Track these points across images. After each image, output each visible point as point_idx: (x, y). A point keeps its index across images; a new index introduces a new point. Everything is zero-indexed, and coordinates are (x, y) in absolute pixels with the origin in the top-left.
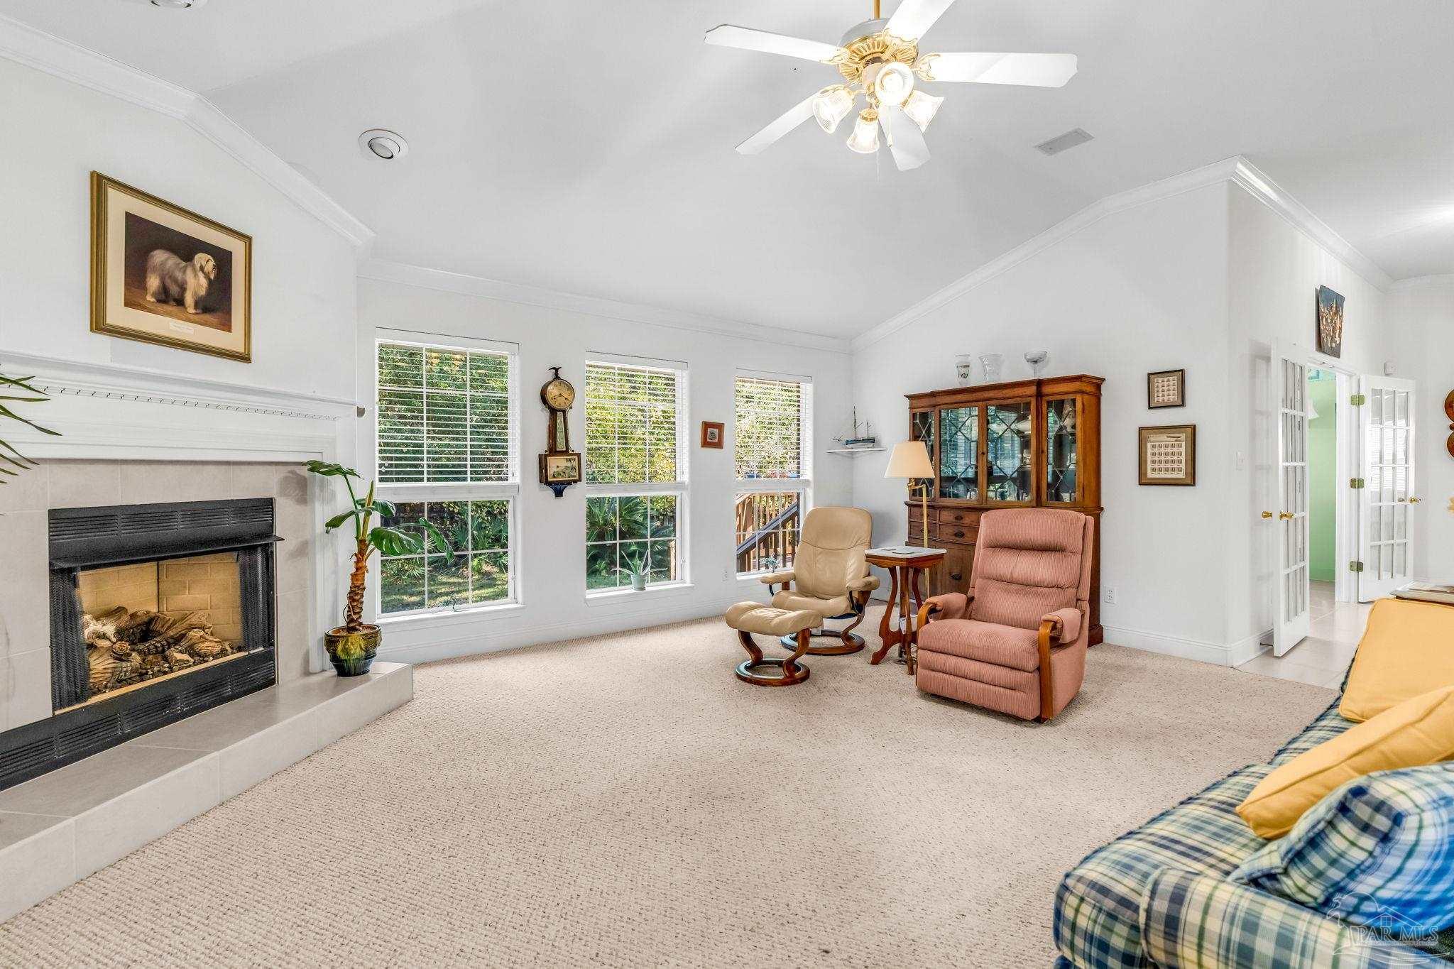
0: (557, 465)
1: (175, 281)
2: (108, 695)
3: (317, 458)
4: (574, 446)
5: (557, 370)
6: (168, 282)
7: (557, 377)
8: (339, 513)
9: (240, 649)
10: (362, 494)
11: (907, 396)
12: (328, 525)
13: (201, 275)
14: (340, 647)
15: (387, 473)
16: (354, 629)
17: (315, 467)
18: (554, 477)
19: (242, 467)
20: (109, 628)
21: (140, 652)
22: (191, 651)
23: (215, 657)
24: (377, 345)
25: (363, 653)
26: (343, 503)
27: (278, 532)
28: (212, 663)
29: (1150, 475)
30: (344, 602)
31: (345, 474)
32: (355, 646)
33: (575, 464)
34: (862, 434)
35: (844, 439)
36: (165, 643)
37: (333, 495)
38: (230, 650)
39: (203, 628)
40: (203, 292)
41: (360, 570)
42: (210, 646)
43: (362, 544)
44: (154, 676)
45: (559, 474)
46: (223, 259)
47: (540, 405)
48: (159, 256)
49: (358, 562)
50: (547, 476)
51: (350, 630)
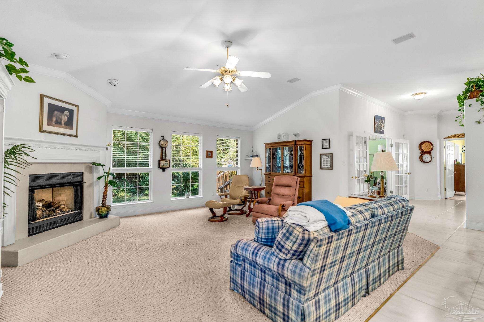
0: (163, 163)
1: (59, 118)
2: (41, 220)
3: (95, 162)
4: (168, 158)
5: (163, 137)
6: (58, 119)
7: (163, 139)
8: (101, 176)
9: (73, 211)
10: (107, 171)
11: (265, 144)
12: (97, 179)
13: (66, 116)
14: (100, 211)
15: (114, 165)
16: (104, 206)
17: (94, 164)
18: (162, 166)
19: (75, 164)
20: (41, 204)
21: (48, 210)
22: (61, 210)
23: (67, 212)
24: (112, 130)
25: (106, 212)
26: (102, 173)
27: (84, 181)
28: (66, 214)
29: (323, 167)
30: (101, 199)
31: (102, 166)
32: (104, 210)
33: (168, 163)
34: (255, 154)
35: (249, 155)
36: (54, 208)
37: (99, 171)
38: (71, 211)
39: (64, 205)
40: (66, 120)
41: (106, 190)
42: (66, 209)
43: (106, 184)
44: (52, 216)
45: (163, 165)
46: (71, 112)
47: (158, 146)
48: (56, 113)
49: (105, 189)
50: (160, 166)
51: (103, 206)
